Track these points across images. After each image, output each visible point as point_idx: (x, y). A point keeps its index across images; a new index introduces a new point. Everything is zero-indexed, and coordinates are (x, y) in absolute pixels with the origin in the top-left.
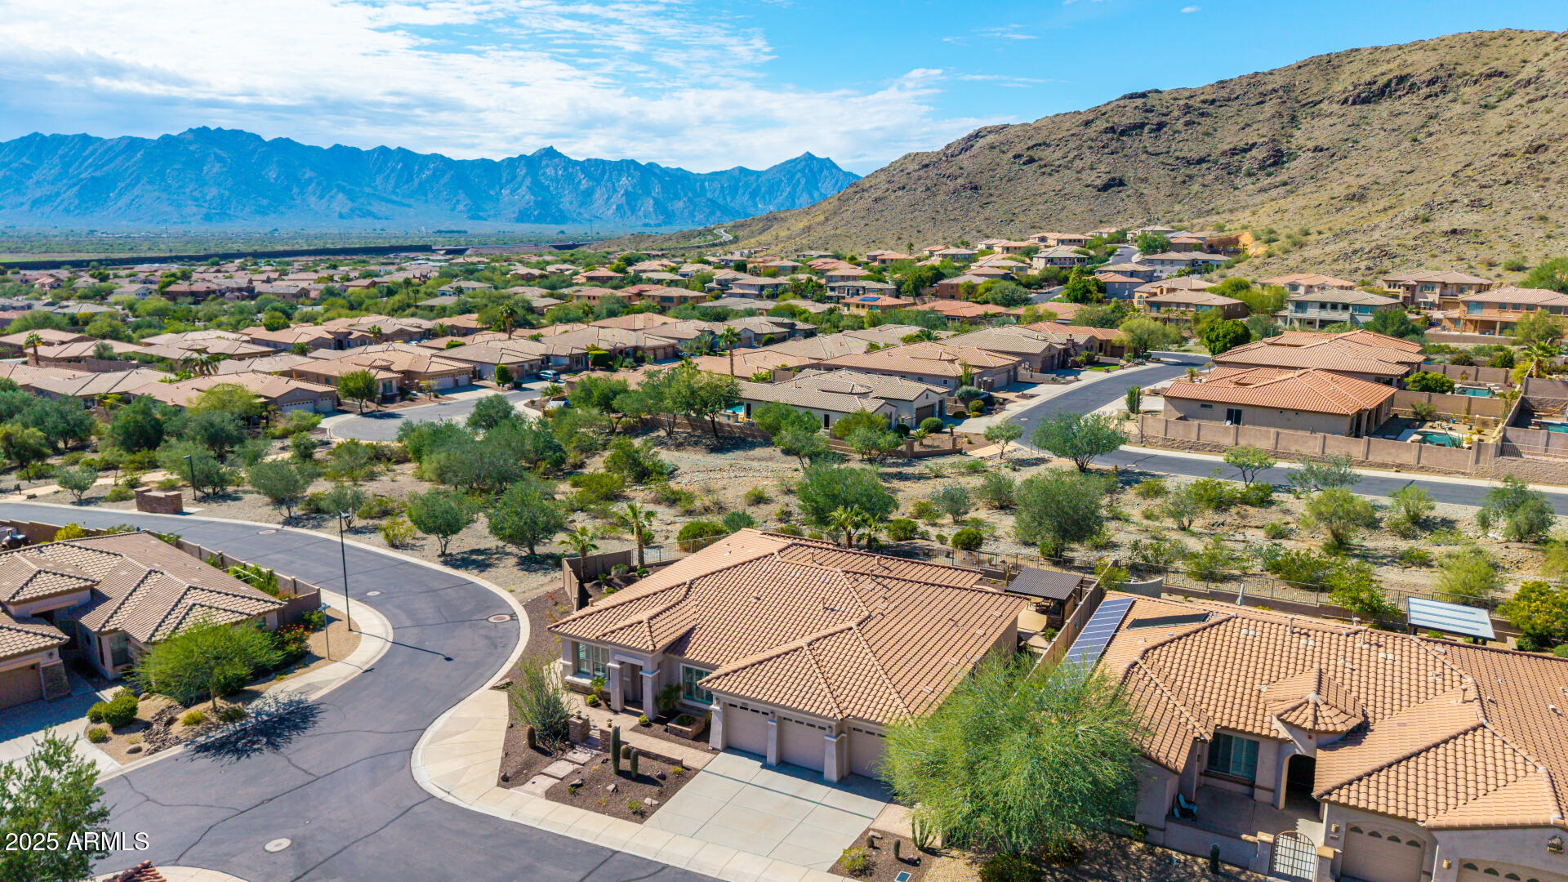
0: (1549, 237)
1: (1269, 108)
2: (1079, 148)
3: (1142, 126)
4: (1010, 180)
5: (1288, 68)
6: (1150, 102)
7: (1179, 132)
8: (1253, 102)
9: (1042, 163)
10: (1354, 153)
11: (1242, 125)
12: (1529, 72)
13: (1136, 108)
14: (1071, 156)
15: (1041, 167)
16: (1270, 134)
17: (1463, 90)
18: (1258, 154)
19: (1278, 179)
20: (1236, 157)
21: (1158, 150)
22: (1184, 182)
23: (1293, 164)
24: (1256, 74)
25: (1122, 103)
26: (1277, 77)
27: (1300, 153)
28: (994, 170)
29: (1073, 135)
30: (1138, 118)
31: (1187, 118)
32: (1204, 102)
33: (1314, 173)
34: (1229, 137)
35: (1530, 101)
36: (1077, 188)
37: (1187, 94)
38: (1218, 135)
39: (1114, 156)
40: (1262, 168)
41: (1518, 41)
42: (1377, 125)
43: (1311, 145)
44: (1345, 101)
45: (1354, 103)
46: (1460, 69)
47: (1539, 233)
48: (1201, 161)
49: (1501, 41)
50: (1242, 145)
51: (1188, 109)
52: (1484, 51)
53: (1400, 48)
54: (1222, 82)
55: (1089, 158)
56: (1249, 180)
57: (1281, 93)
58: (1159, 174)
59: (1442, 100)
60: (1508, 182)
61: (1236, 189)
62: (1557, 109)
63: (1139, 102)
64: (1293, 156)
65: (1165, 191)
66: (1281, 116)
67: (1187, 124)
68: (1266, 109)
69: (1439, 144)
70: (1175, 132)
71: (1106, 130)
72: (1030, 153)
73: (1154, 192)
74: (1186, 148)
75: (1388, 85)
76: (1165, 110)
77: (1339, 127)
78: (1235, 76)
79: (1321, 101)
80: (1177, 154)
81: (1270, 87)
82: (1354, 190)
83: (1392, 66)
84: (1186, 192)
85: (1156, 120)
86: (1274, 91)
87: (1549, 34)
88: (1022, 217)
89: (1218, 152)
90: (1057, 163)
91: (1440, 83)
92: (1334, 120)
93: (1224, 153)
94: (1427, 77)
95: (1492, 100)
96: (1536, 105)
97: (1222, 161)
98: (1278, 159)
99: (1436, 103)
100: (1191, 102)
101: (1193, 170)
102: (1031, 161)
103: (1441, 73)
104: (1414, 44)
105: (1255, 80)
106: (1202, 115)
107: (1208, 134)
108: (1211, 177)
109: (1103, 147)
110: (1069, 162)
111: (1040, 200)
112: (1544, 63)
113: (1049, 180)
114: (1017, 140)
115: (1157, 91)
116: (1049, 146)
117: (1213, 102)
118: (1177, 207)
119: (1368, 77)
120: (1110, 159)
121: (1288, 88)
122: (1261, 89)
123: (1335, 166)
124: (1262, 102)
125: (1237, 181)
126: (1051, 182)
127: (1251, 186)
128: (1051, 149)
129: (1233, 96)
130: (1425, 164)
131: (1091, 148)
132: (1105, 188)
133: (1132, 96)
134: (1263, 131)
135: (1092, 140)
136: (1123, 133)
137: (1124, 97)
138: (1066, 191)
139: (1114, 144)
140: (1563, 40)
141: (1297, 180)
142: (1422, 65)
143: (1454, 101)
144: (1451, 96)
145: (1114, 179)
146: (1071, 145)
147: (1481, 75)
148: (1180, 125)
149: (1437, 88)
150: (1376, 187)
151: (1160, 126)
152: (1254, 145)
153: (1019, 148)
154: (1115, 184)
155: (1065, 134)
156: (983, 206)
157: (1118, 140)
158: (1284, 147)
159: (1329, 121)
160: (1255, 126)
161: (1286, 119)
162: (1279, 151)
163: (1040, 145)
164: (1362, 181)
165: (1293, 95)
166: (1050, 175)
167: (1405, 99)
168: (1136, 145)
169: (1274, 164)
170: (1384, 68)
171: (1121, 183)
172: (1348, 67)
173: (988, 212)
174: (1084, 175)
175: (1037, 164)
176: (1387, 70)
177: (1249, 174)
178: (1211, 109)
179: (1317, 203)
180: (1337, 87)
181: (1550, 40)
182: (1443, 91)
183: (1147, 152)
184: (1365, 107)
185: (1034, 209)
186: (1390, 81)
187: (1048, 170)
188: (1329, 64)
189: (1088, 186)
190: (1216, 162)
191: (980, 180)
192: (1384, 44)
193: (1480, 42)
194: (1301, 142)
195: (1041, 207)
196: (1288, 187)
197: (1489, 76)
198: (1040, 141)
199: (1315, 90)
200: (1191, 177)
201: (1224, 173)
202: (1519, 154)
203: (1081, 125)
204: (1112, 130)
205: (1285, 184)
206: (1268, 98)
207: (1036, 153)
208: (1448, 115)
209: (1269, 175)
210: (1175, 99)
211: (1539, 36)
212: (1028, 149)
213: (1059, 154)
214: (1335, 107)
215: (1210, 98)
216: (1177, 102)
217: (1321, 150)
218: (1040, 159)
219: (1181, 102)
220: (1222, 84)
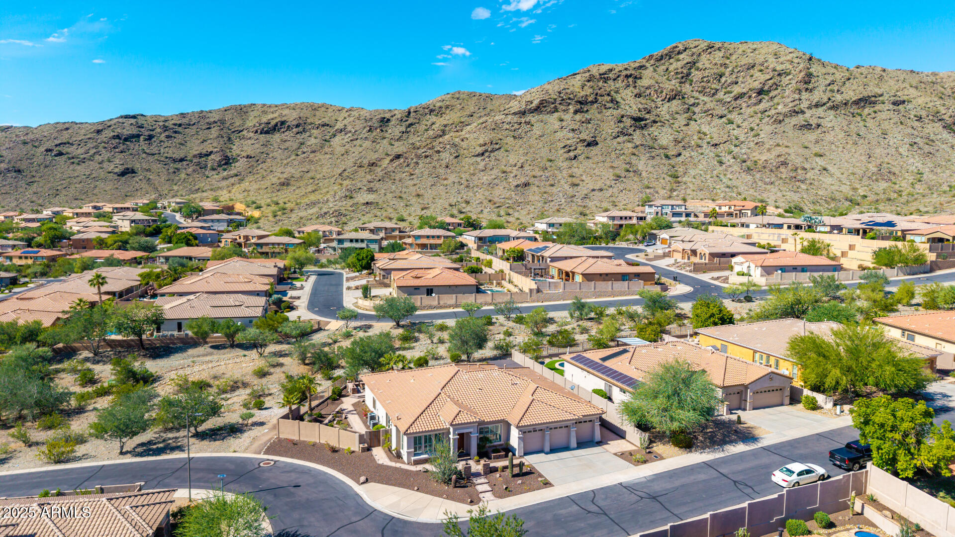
0: (407, 206)
1: (214, 132)
2: (96, 147)
3: (138, 136)
4: (46, 167)
5: (219, 110)
6: (141, 121)
7: (164, 142)
8: (204, 128)
9: (70, 156)
10: (268, 160)
11: (201, 140)
12: (339, 126)
13: (131, 124)
14: (92, 152)
15: (69, 159)
16: (219, 147)
17: (313, 131)
18: (216, 157)
19: (232, 172)
20: (203, 159)
21: (152, 152)
22: (174, 172)
23: (237, 164)
24: (202, 112)
25: (120, 120)
26: (214, 114)
27: (239, 158)
28: (31, 159)
29: (89, 139)
30: (135, 131)
31: (167, 133)
32: (175, 125)
33: (250, 170)
34: (194, 148)
35: (351, 140)
36: (102, 174)
37: (163, 119)
38: (188, 144)
39: (123, 154)
40: (219, 166)
41: (330, 110)
42: (275, 145)
43: (244, 154)
44: (256, 132)
45: (261, 133)
46: (309, 121)
47: (402, 204)
48: (182, 160)
49: (323, 109)
50: (204, 152)
51: (165, 128)
52: (317, 113)
53: (276, 106)
54: (182, 114)
55: (106, 155)
56: (214, 173)
57: (219, 124)
58: (156, 167)
59: (304, 135)
60: (380, 180)
61: (208, 177)
62: (364, 145)
63: (133, 121)
64: (235, 160)
65: (164, 178)
66: (222, 137)
67: (168, 137)
68: (213, 132)
69: (317, 158)
70: (161, 141)
71: (114, 137)
72: (58, 148)
73: (157, 177)
74: (170, 151)
75: (276, 125)
76: (151, 128)
77: (257, 146)
78: (190, 111)
79: (242, 131)
80: (166, 155)
81: (212, 120)
82: (283, 180)
83: (276, 115)
84: (178, 178)
85: (147, 133)
86: (215, 122)
87: (343, 108)
88: (64, 192)
89: (191, 155)
90: (82, 156)
91: (301, 126)
92: (253, 141)
93: (195, 156)
94: (295, 123)
95: (328, 137)
96: (355, 142)
97: (195, 160)
98: (227, 161)
99: (302, 137)
100: (166, 124)
101: (179, 165)
102: (60, 154)
103: (301, 122)
104: (283, 105)
105: (202, 115)
106: (176, 132)
107: (182, 144)
108: (190, 170)
109: (114, 148)
110: (91, 156)
111: (75, 181)
112: (345, 122)
113: (79, 168)
114: (45, 139)
115: (142, 115)
116: (72, 144)
117: (180, 125)
118: (175, 188)
119: (264, 120)
120: (121, 156)
121: (222, 122)
122: (207, 120)
123: (260, 166)
124: (209, 128)
125: (207, 173)
126: (81, 169)
127: (216, 176)
128: (75, 147)
129: (192, 123)
130: (313, 168)
131: (105, 148)
132: (123, 174)
133: (126, 117)
134: (215, 145)
135: (105, 143)
136: (126, 140)
137: (122, 117)
138: (93, 176)
139: (122, 147)
140: (350, 112)
141: (243, 173)
142: (291, 117)
143: (310, 136)
144: (308, 134)
145: (128, 169)
146: (89, 145)
147: (319, 124)
148: (163, 137)
149: (301, 129)
150: (293, 179)
151: (150, 137)
152: (211, 152)
153: (49, 145)
154: (128, 172)
155: (83, 137)
156: (30, 184)
157: (124, 144)
158: (229, 154)
159: (250, 142)
160: (209, 141)
161: (225, 139)
162: (227, 156)
163: (65, 144)
164: (285, 176)
165: (227, 125)
166: (79, 164)
167: (286, 133)
168: (137, 147)
169: (226, 164)
170: (271, 116)
171: (133, 172)
172: (252, 113)
173: (34, 187)
174: (105, 165)
175: (66, 156)
176: (273, 117)
177: (213, 169)
178: (180, 129)
179: (265, 187)
180: (249, 124)
181: (344, 111)
182: (304, 131)
183: (145, 153)
184: (267, 136)
185: (73, 187)
186: (277, 123)
187: (76, 161)
188: (242, 111)
189: (110, 173)
190: (191, 161)
191: (23, 166)
192: (268, 103)
193: (315, 108)
194: (238, 152)
195: (77, 186)
196: (239, 177)
197: (323, 126)
198: (64, 141)
199: (238, 124)
200: (178, 169)
201: (198, 167)
202: (366, 166)
203: (94, 132)
204: (118, 137)
205: (237, 175)
206: (212, 126)
207: (64, 149)
208: (309, 143)
209: (225, 170)
210: (156, 121)
211: (340, 109)
212: (56, 146)
213: (80, 151)
214: (252, 135)
215: (178, 122)
216: (158, 123)
217: (251, 157)
218: (67, 153)
219: (161, 124)
220: (183, 115)
